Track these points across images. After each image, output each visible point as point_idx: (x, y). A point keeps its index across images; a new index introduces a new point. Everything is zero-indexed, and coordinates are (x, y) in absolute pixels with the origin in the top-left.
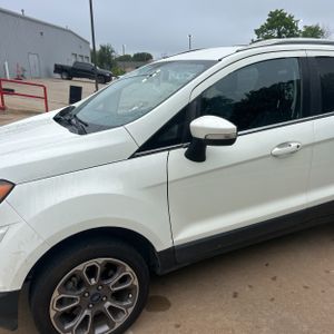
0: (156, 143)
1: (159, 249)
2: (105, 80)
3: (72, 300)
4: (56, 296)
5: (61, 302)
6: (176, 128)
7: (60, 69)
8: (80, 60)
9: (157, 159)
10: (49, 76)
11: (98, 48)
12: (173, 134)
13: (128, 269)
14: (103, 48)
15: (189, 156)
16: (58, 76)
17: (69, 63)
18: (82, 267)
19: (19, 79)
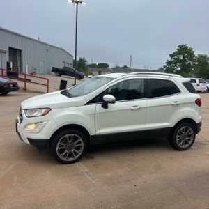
0: (93, 101)
1: (91, 134)
2: (80, 77)
3: (63, 146)
4: (59, 143)
5: (60, 146)
6: (99, 98)
7: (55, 70)
8: (67, 66)
9: (92, 106)
10: (49, 74)
11: (78, 59)
12: (98, 99)
13: (81, 139)
14: (81, 59)
15: (102, 106)
16: (54, 73)
17: (61, 67)
18: (67, 136)
19: (32, 74)
